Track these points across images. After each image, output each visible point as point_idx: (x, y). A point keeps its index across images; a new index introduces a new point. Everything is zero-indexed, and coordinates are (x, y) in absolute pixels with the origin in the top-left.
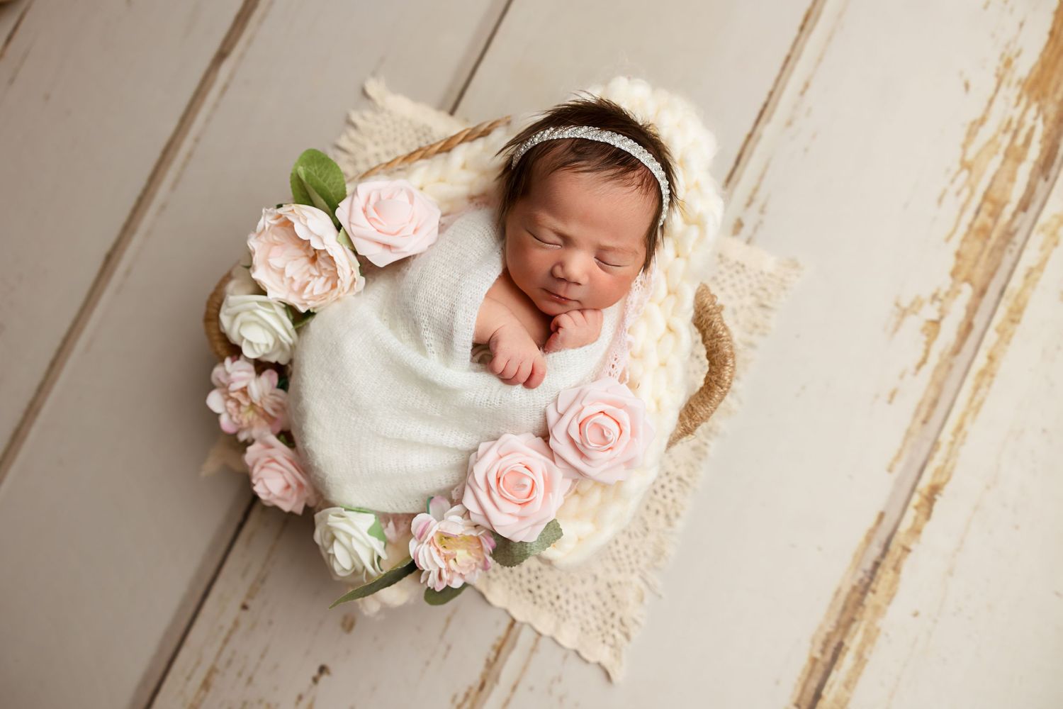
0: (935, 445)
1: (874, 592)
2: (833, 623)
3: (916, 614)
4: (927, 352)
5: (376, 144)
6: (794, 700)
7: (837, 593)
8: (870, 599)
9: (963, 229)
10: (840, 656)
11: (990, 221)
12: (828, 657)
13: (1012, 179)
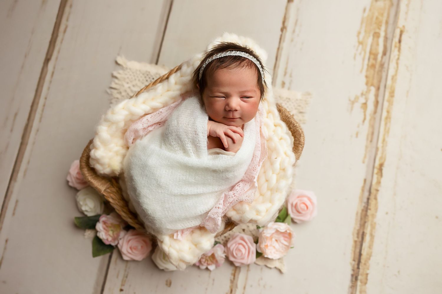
0: (377, 149)
1: (370, 209)
2: (358, 225)
3: (387, 213)
4: (365, 115)
5: (128, 83)
6: (352, 259)
7: (357, 214)
8: (369, 213)
9: (365, 67)
10: (364, 237)
11: (374, 62)
12: (360, 239)
13: (378, 44)
